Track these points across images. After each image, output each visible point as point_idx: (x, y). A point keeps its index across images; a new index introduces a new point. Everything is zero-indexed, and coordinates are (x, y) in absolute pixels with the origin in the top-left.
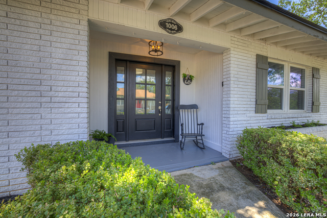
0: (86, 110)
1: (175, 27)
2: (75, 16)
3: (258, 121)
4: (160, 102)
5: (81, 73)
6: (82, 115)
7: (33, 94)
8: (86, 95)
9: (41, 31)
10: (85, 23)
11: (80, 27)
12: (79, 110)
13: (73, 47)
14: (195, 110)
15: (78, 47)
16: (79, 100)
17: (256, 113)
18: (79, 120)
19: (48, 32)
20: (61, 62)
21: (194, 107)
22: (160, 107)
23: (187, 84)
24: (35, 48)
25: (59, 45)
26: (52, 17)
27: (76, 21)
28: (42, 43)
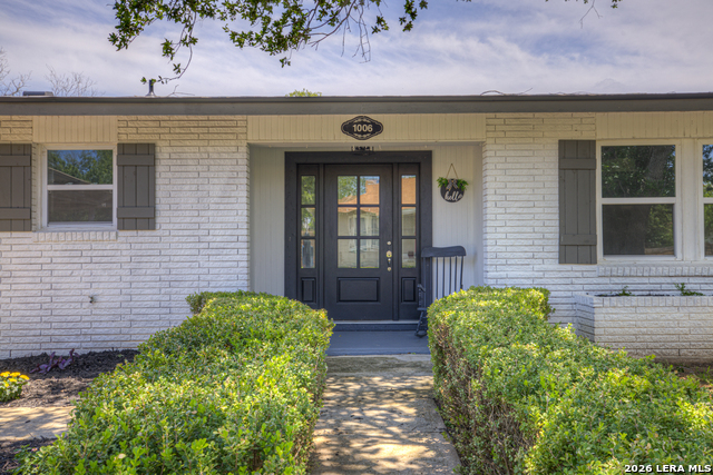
0: (245, 258)
1: (369, 128)
2: (233, 143)
3: (568, 281)
4: (389, 243)
5: (240, 212)
6: (241, 264)
7: (192, 239)
8: (245, 238)
9: (200, 168)
10: (244, 149)
11: (238, 156)
12: (238, 257)
13: (231, 181)
14: (459, 258)
15: (237, 181)
16: (239, 245)
17: (560, 263)
18: (238, 270)
19: (205, 168)
20: (218, 200)
21: (459, 251)
22: (389, 254)
23: (451, 201)
24: (194, 188)
25: (216, 181)
26: (210, 149)
27: (234, 149)
28: (201, 181)
